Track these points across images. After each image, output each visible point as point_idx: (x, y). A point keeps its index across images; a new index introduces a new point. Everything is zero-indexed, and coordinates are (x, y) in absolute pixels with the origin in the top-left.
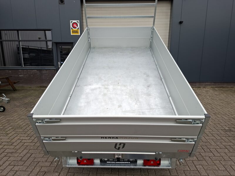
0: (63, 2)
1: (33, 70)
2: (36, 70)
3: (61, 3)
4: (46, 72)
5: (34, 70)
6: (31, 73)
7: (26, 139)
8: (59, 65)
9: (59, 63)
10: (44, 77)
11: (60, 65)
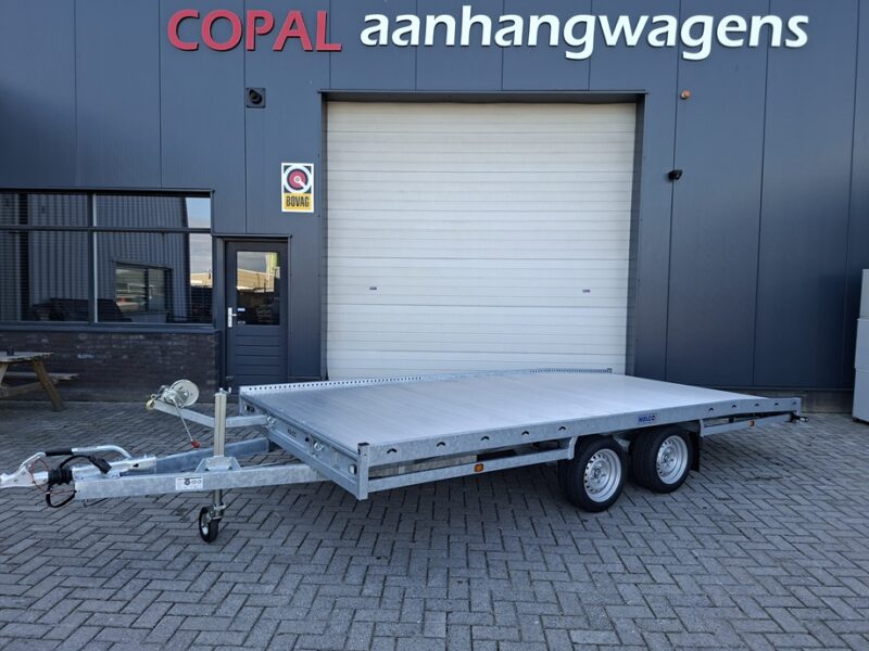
0: (261, 99)
1: (132, 337)
2: (141, 337)
3: (253, 105)
4: (180, 343)
5: (137, 337)
6: (123, 347)
7: (91, 585)
8: (230, 319)
9: (230, 310)
10: (168, 363)
11: (233, 317)
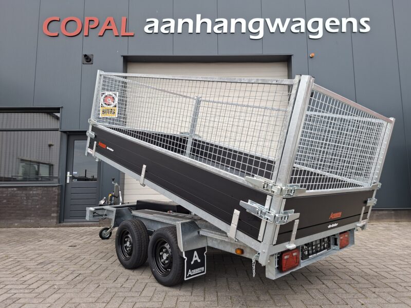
0: (90, 60)
1: (10, 189)
2: (15, 189)
3: (86, 63)
4: (37, 192)
5: (12, 189)
6: (4, 195)
8: (68, 178)
9: (68, 173)
10: (30, 204)
11: (70, 177)
